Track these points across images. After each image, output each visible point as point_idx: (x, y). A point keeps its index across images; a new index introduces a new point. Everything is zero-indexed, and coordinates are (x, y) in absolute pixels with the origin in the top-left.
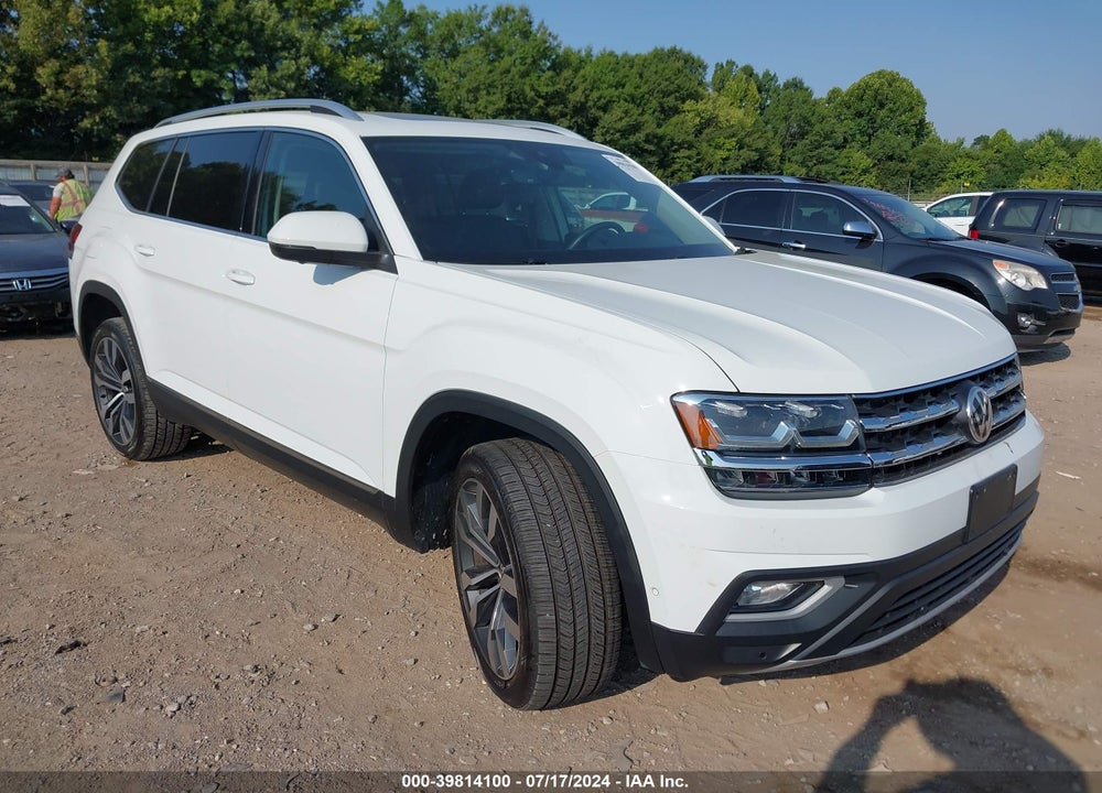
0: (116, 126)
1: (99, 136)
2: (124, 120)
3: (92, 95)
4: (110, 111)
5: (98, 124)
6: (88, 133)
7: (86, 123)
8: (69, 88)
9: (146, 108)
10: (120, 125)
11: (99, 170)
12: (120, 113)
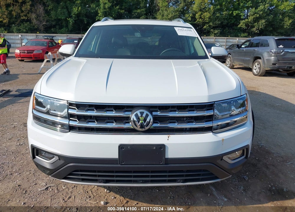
0: (212, 27)
1: (207, 30)
2: (214, 26)
3: (207, 20)
4: (211, 24)
5: (208, 27)
6: (205, 29)
7: (205, 27)
8: (202, 19)
9: (219, 22)
10: (213, 27)
11: (205, 38)
12: (213, 24)
